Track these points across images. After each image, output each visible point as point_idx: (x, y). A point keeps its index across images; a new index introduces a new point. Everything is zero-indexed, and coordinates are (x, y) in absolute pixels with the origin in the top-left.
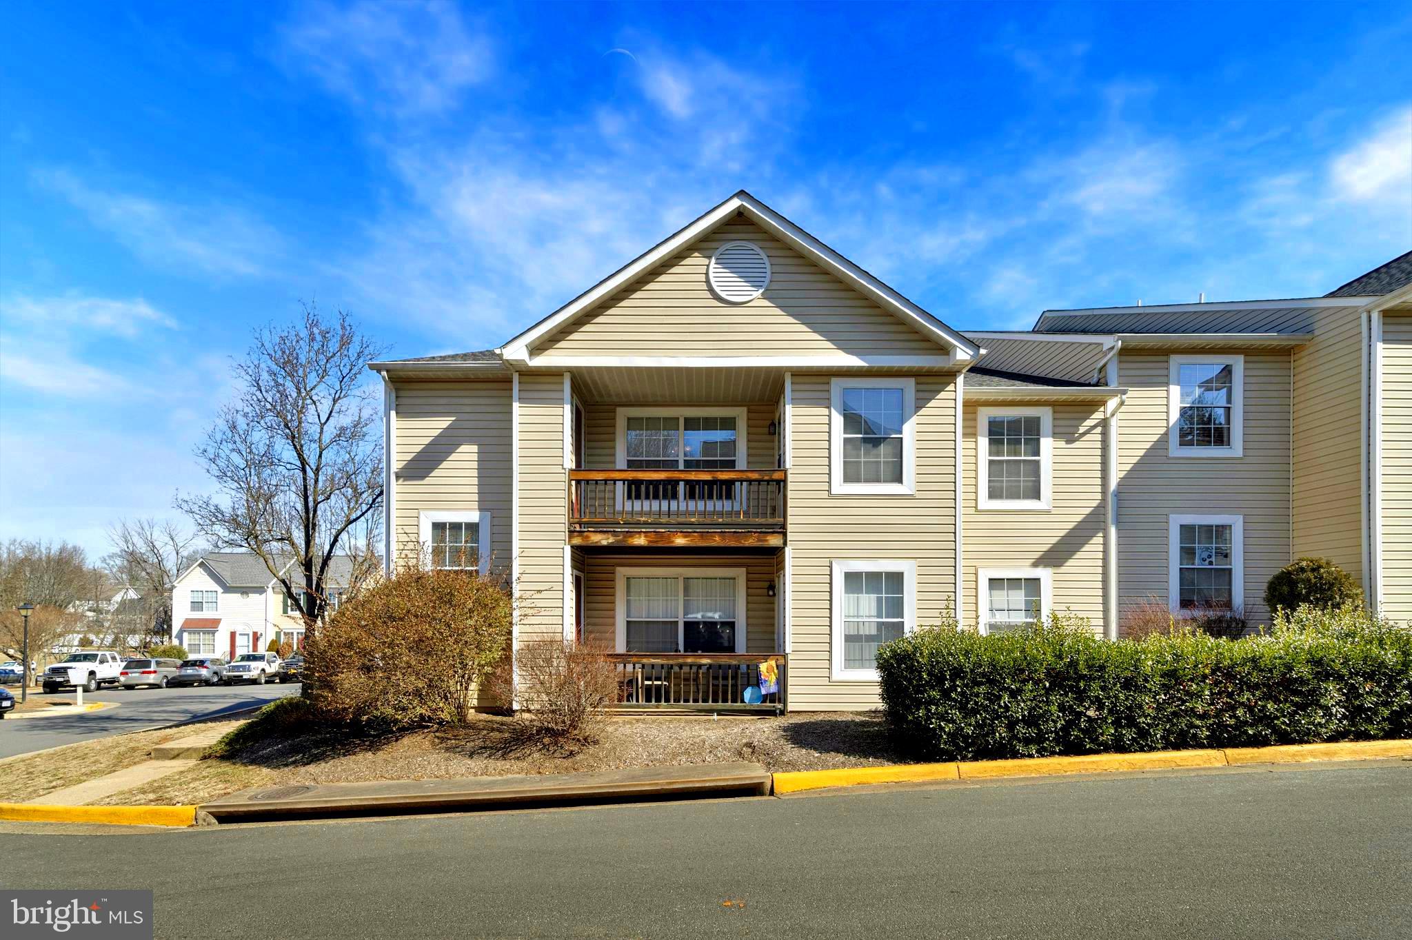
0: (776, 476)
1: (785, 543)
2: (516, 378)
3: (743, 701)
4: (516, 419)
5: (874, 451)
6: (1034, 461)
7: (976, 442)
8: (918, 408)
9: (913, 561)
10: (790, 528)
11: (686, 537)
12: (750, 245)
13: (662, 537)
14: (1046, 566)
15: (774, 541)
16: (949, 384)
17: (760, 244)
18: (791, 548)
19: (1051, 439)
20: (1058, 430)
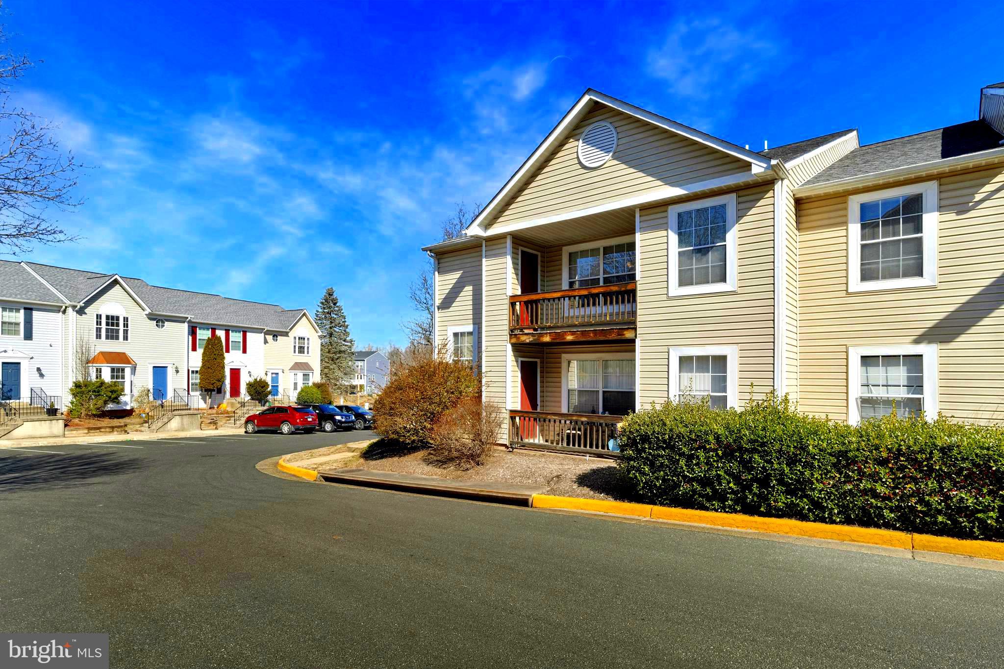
0: (629, 287)
1: (636, 336)
2: (484, 242)
3: (608, 449)
4: (484, 268)
5: (704, 259)
6: (916, 238)
7: (847, 229)
8: (739, 218)
9: (735, 346)
10: (639, 325)
11: (572, 335)
12: (603, 124)
13: (559, 335)
14: (930, 342)
15: (629, 335)
16: (768, 191)
17: (610, 120)
18: (639, 339)
19: (937, 214)
20: (943, 203)
